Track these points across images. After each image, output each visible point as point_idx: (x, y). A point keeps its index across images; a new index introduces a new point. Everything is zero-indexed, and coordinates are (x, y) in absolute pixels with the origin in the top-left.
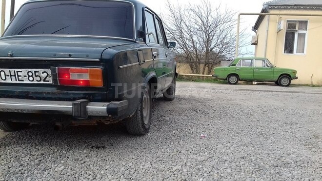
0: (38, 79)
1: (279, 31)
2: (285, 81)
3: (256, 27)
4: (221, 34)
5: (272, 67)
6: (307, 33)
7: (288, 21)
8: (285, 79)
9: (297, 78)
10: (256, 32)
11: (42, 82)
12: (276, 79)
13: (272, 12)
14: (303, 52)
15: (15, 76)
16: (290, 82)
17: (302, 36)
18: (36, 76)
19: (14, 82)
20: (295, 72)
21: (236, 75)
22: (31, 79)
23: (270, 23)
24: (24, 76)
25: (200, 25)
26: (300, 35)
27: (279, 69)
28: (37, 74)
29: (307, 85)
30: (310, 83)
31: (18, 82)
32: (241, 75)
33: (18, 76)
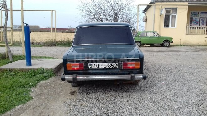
0: (113, 66)
1: (161, 15)
2: (166, 44)
3: (145, 11)
4: (123, 14)
5: (159, 36)
6: (177, 15)
7: (166, 9)
8: (166, 43)
9: (173, 42)
10: (145, 13)
11: (114, 68)
12: (161, 43)
13: (157, 3)
14: (175, 26)
15: (103, 66)
16: (169, 44)
17: (174, 17)
18: (112, 66)
19: (102, 68)
20: (172, 39)
21: (139, 42)
22: (109, 67)
23: (156, 10)
24: (107, 66)
25: (111, 9)
26: (172, 16)
27: (163, 37)
28: (112, 65)
29: (178, 45)
30: (179, 44)
31: (104, 68)
32: (142, 42)
33: (104, 66)
